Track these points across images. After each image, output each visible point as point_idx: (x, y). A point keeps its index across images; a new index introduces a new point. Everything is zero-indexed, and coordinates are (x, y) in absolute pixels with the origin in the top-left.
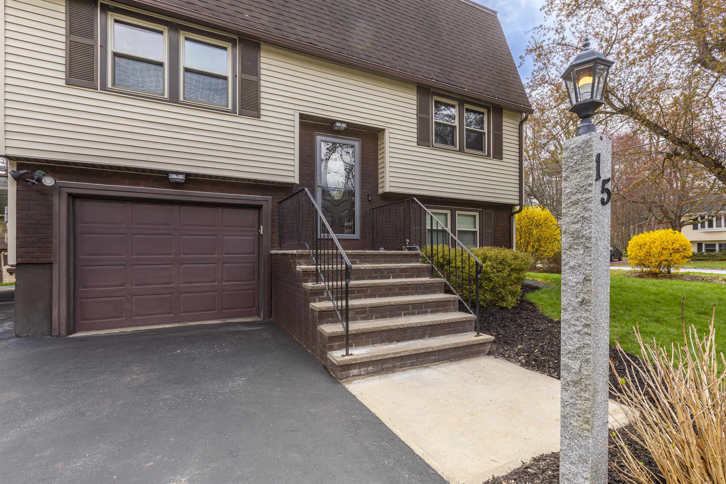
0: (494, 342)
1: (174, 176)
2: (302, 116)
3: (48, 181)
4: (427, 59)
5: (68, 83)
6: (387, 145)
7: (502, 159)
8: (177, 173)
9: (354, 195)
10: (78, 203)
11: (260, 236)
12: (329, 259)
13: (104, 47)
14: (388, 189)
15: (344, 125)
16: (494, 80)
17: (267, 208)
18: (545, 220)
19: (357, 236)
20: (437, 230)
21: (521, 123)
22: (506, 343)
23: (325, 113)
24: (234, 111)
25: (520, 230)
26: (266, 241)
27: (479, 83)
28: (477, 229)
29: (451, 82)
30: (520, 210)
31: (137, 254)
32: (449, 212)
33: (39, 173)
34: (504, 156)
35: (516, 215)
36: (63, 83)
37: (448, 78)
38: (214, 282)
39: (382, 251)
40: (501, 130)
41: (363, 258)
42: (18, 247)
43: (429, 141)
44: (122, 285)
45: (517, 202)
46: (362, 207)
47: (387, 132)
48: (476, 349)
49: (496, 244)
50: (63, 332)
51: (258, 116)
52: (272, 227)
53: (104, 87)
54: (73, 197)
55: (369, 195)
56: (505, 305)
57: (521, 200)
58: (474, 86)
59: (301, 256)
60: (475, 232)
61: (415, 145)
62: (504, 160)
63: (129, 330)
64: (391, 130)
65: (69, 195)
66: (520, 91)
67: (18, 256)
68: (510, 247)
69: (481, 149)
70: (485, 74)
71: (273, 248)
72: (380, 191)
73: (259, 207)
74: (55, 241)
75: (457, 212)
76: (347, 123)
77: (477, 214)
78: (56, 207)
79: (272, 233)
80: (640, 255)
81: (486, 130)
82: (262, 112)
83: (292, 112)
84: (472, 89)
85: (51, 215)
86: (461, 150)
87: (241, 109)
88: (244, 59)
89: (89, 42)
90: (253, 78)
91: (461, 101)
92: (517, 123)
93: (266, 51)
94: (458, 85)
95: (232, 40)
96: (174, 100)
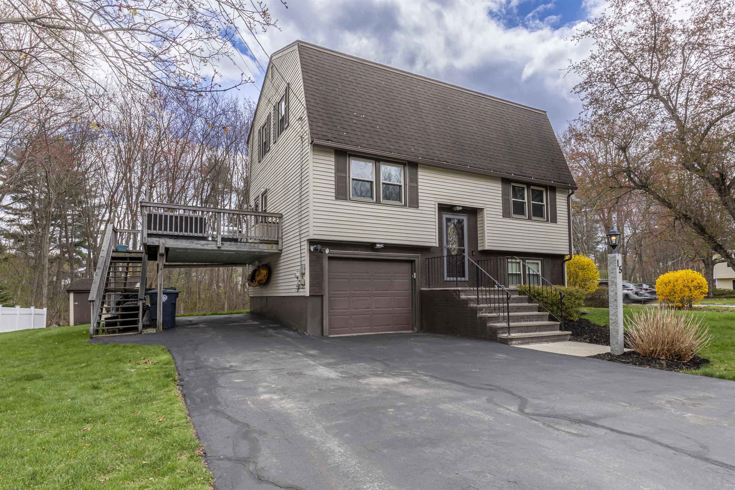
0: (571, 335)
1: (378, 245)
2: (439, 204)
3: (328, 251)
4: (507, 159)
5: (337, 198)
7: (556, 223)
8: (380, 243)
9: (464, 252)
10: (330, 261)
11: (413, 279)
13: (349, 177)
14: (487, 248)
15: (461, 208)
16: (549, 167)
17: (419, 262)
18: (588, 266)
19: (467, 278)
20: (512, 274)
21: (569, 196)
22: (579, 335)
24: (405, 205)
25: (569, 273)
26: (418, 282)
27: (540, 171)
28: (540, 273)
29: (523, 174)
30: (570, 259)
31: (354, 291)
32: (522, 261)
34: (558, 220)
35: (567, 262)
36: (334, 198)
37: (521, 171)
38: (389, 308)
40: (555, 202)
42: (310, 287)
43: (510, 214)
44: (347, 309)
45: (568, 253)
46: (470, 260)
47: (485, 210)
48: (562, 338)
49: (554, 282)
50: (327, 334)
51: (417, 207)
52: (421, 273)
53: (349, 198)
55: (473, 252)
56: (572, 318)
57: (570, 251)
58: (538, 174)
60: (539, 275)
61: (502, 217)
62: (558, 223)
63: (355, 335)
64: (488, 209)
65: (329, 257)
66: (567, 173)
67: (310, 292)
68: (564, 284)
69: (542, 216)
70: (543, 163)
71: (422, 287)
72: (480, 249)
73: (412, 262)
74: (324, 283)
75: (527, 261)
76: (463, 207)
77: (539, 262)
78: (324, 265)
79: (422, 277)
80: (665, 291)
81: (545, 203)
82: (420, 205)
83: (434, 203)
84: (536, 177)
85: (322, 269)
86: (530, 219)
87: (410, 203)
88: (410, 174)
89: (344, 175)
90: (414, 185)
91: (529, 184)
92: (567, 196)
93: (420, 167)
94: (527, 175)
95: (404, 164)
96: (378, 202)
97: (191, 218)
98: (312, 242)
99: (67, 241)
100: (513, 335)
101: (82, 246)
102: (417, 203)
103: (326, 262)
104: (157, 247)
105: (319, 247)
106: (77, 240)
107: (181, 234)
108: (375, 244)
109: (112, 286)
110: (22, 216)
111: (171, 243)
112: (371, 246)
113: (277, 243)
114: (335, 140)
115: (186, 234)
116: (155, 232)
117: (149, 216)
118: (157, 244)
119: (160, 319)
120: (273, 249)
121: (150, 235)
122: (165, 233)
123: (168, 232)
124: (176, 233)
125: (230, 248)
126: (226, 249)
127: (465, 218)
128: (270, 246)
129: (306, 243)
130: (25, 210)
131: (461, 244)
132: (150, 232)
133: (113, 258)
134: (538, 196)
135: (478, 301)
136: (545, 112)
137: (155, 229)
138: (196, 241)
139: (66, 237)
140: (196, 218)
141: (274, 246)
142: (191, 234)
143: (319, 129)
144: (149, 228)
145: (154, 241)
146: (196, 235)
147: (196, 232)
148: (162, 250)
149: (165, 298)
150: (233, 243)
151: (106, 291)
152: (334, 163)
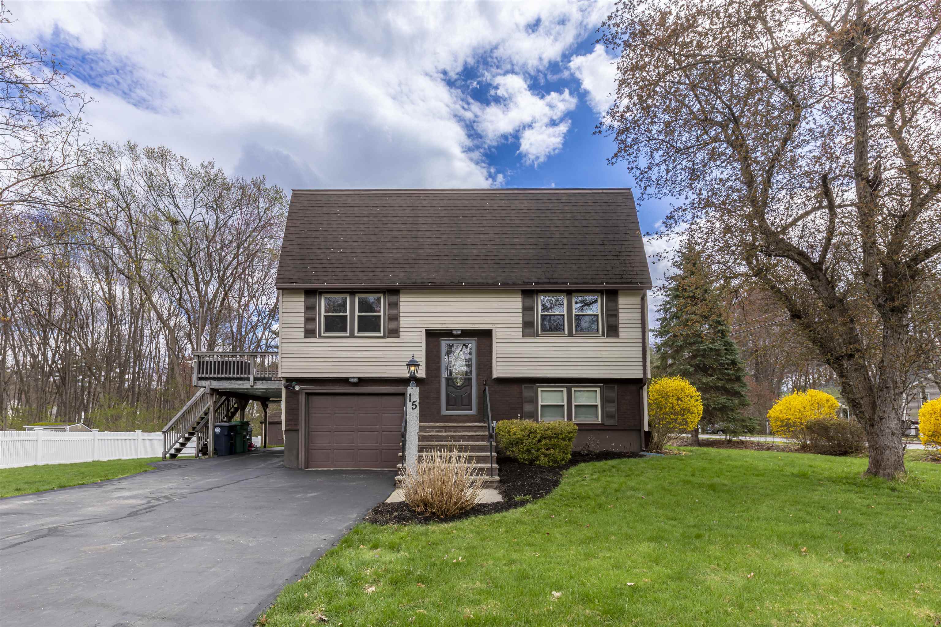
0: (499, 482)
1: (352, 380)
2: (427, 330)
3: (297, 388)
4: (531, 266)
5: (305, 336)
7: (618, 337)
8: (354, 378)
9: (471, 382)
10: (310, 397)
13: (320, 314)
16: (607, 265)
19: (474, 412)
20: (549, 406)
21: (643, 299)
23: (444, 326)
24: (384, 336)
28: (599, 403)
29: (552, 281)
32: (565, 390)
33: (294, 383)
34: (620, 333)
35: (646, 388)
36: (303, 337)
37: (550, 277)
38: (377, 443)
42: (286, 421)
43: (535, 332)
44: (329, 443)
45: (643, 376)
46: (478, 390)
47: (494, 331)
50: (303, 467)
51: (398, 336)
53: (320, 336)
54: (308, 394)
55: (484, 381)
57: (644, 373)
58: (580, 277)
60: (596, 406)
61: (521, 337)
62: (621, 337)
63: (332, 469)
64: (498, 329)
65: (306, 393)
66: (641, 269)
67: (286, 426)
69: (594, 330)
70: (597, 261)
72: (494, 377)
74: (300, 418)
75: (573, 389)
76: (462, 330)
77: (598, 390)
78: (300, 400)
81: (599, 312)
82: (401, 333)
83: (420, 330)
84: (574, 281)
85: (298, 404)
86: (572, 335)
87: (388, 333)
88: (390, 302)
89: (313, 313)
90: (395, 313)
92: (639, 299)
94: (559, 281)
95: (383, 292)
96: (352, 335)
97: (230, 362)
98: (288, 380)
102: (398, 332)
103: (302, 399)
107: (222, 376)
108: (350, 378)
111: (215, 385)
112: (345, 381)
114: (301, 281)
115: (226, 376)
117: (199, 363)
118: (204, 386)
119: (210, 447)
122: (211, 376)
124: (219, 375)
125: (260, 387)
126: (258, 387)
127: (481, 341)
129: (282, 381)
136: (630, 189)
137: (203, 373)
138: (233, 382)
140: (234, 362)
143: (287, 273)
144: (199, 373)
145: (202, 384)
146: (234, 376)
148: (208, 392)
149: (218, 431)
150: (264, 382)
152: (303, 303)
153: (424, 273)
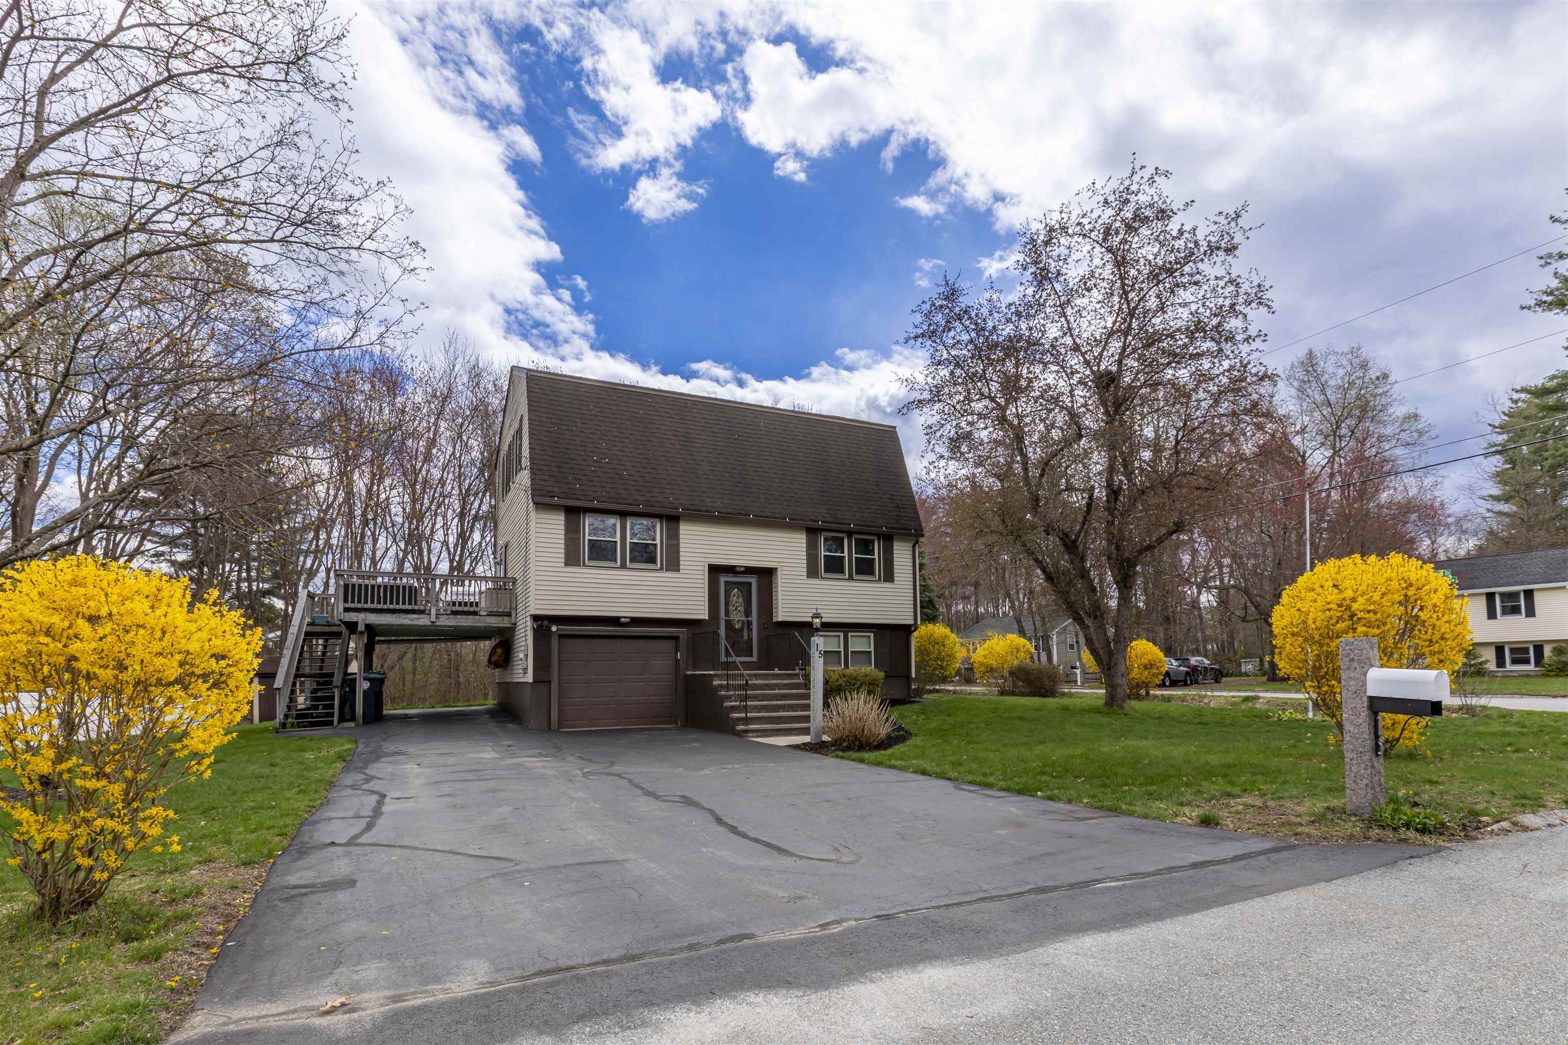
1: (624, 620)
2: (709, 565)
3: (554, 628)
5: (566, 564)
6: (780, 581)
7: (893, 582)
8: (625, 617)
9: (751, 625)
11: (677, 660)
12: (734, 677)
13: (583, 538)
14: (781, 619)
15: (743, 569)
16: (884, 508)
17: (683, 638)
19: (754, 658)
20: (829, 652)
21: (914, 545)
23: (727, 561)
24: (661, 568)
25: (918, 648)
26: (682, 664)
27: (867, 515)
28: (872, 649)
29: (841, 521)
30: (916, 630)
31: (595, 676)
32: (842, 635)
34: (896, 579)
35: (912, 635)
36: (563, 565)
37: (834, 516)
38: (643, 696)
39: (776, 671)
40: (892, 554)
41: (757, 677)
42: (533, 671)
43: (819, 574)
45: (912, 622)
46: (759, 635)
47: (779, 570)
50: (556, 728)
51: (679, 571)
52: (688, 653)
53: (584, 565)
55: (765, 625)
57: (915, 620)
58: (861, 520)
59: (716, 675)
60: (870, 652)
61: (806, 578)
62: (896, 583)
64: (783, 569)
65: (559, 635)
66: (912, 515)
67: (534, 677)
69: (870, 574)
71: (689, 670)
72: (773, 620)
73: (676, 638)
74: (553, 666)
75: (851, 635)
76: (747, 567)
77: (872, 635)
78: (553, 644)
79: (688, 658)
81: (875, 556)
82: (682, 567)
83: (701, 564)
84: (858, 523)
85: (550, 650)
86: (851, 578)
87: (666, 566)
88: (668, 529)
89: (575, 536)
90: (674, 542)
91: (850, 534)
92: (911, 545)
93: (685, 520)
94: (844, 522)
95: (660, 517)
96: (623, 566)
97: (398, 587)
98: (536, 618)
99: (250, 586)
100: (752, 727)
101: (275, 596)
102: (678, 565)
103: (555, 641)
104: (356, 623)
105: (546, 623)
106: (266, 586)
107: (385, 607)
108: (618, 618)
109: (307, 670)
110: (177, 546)
111: (373, 619)
112: (614, 621)
113: (509, 615)
114: (563, 495)
115: (392, 607)
116: (353, 606)
117: (346, 586)
118: (355, 619)
119: (359, 709)
120: (505, 623)
121: (346, 610)
122: (366, 606)
123: (369, 605)
124: (379, 606)
125: (447, 623)
126: (443, 624)
127: (753, 580)
128: (500, 619)
129: (528, 619)
130: (180, 537)
131: (748, 613)
132: (347, 605)
133: (307, 634)
134: (865, 546)
135: (727, 688)
137: (353, 602)
138: (403, 616)
139: (249, 579)
140: (404, 587)
141: (506, 619)
142: (398, 607)
143: (543, 483)
144: (346, 601)
145: (352, 617)
146: (404, 607)
147: (404, 603)
148: (361, 627)
149: (366, 685)
151: (297, 676)
152: (563, 523)
153: (707, 500)
